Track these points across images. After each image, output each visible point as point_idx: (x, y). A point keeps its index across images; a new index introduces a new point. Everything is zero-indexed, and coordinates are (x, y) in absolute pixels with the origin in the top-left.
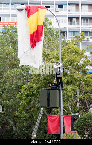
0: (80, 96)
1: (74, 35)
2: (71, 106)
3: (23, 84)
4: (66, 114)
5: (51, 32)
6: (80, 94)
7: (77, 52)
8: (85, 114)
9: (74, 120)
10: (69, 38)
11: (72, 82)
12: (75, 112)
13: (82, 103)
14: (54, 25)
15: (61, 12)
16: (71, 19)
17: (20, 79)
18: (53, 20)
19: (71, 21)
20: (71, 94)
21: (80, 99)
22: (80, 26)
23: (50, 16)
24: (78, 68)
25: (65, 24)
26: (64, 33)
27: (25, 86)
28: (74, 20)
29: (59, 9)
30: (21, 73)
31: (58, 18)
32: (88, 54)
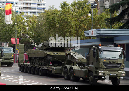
0: (22, 32)
2: (19, 35)
3: (4, 28)
4: (18, 38)
5: (13, 12)
7: (21, 18)
8: (24, 38)
9: (20, 40)
10: (19, 14)
11: (20, 28)
12: (20, 37)
13: (23, 34)
14: (14, 10)
15: (17, 5)
17: (3, 26)
18: (14, 8)
20: (20, 32)
22: (23, 10)
23: (13, 6)
24: (22, 23)
25: (18, 10)
26: (17, 12)
29: (16, 4)
30: (3, 24)
31: (15, 7)
32: (25, 19)
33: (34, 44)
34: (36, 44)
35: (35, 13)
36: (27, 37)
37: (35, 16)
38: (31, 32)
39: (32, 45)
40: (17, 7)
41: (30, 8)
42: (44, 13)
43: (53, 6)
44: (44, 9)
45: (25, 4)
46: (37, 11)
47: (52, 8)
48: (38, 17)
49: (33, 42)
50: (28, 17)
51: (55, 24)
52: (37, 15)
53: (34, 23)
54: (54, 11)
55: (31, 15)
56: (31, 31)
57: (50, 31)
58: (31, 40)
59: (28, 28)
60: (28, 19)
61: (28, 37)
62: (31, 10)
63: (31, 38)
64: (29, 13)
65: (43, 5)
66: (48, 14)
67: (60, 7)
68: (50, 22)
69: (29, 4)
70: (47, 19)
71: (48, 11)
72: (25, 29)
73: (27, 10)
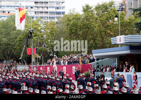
0: (39, 41)
1: (37, 18)
2: (36, 44)
4: (34, 47)
5: (28, 17)
6: (39, 40)
7: (38, 25)
8: (41, 47)
9: (37, 50)
10: (35, 19)
11: (36, 36)
12: (37, 47)
13: (40, 43)
14: (29, 15)
15: (32, 10)
16: (35, 12)
17: (16, 34)
18: (29, 13)
19: (36, 13)
20: (36, 40)
21: (39, 42)
22: (39, 15)
23: (28, 11)
24: (38, 30)
25: (33, 14)
26: (33, 17)
27: (18, 37)
28: (37, 13)
29: (31, 9)
31: (31, 12)
32: (42, 25)
33: (53, 54)
34: (55, 54)
35: (53, 18)
36: (44, 46)
37: (54, 22)
38: (49, 41)
39: (50, 55)
40: (32, 12)
41: (48, 12)
42: (63, 18)
43: (74, 9)
44: (63, 13)
45: (41, 8)
46: (55, 16)
47: (73, 12)
48: (57, 23)
49: (51, 52)
50: (46, 23)
51: (76, 30)
52: (56, 20)
53: (52, 30)
54: (76, 16)
55: (49, 20)
56: (49, 39)
57: (71, 38)
58: (49, 49)
59: (45, 35)
60: (46, 25)
61: (46, 46)
62: (48, 15)
63: (49, 47)
64: (46, 18)
65: (62, 8)
66: (68, 19)
67: (82, 10)
68: (71, 28)
69: (46, 8)
70: (68, 25)
71: (68, 15)
72: (42, 36)
73: (44, 15)
